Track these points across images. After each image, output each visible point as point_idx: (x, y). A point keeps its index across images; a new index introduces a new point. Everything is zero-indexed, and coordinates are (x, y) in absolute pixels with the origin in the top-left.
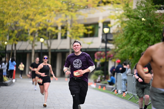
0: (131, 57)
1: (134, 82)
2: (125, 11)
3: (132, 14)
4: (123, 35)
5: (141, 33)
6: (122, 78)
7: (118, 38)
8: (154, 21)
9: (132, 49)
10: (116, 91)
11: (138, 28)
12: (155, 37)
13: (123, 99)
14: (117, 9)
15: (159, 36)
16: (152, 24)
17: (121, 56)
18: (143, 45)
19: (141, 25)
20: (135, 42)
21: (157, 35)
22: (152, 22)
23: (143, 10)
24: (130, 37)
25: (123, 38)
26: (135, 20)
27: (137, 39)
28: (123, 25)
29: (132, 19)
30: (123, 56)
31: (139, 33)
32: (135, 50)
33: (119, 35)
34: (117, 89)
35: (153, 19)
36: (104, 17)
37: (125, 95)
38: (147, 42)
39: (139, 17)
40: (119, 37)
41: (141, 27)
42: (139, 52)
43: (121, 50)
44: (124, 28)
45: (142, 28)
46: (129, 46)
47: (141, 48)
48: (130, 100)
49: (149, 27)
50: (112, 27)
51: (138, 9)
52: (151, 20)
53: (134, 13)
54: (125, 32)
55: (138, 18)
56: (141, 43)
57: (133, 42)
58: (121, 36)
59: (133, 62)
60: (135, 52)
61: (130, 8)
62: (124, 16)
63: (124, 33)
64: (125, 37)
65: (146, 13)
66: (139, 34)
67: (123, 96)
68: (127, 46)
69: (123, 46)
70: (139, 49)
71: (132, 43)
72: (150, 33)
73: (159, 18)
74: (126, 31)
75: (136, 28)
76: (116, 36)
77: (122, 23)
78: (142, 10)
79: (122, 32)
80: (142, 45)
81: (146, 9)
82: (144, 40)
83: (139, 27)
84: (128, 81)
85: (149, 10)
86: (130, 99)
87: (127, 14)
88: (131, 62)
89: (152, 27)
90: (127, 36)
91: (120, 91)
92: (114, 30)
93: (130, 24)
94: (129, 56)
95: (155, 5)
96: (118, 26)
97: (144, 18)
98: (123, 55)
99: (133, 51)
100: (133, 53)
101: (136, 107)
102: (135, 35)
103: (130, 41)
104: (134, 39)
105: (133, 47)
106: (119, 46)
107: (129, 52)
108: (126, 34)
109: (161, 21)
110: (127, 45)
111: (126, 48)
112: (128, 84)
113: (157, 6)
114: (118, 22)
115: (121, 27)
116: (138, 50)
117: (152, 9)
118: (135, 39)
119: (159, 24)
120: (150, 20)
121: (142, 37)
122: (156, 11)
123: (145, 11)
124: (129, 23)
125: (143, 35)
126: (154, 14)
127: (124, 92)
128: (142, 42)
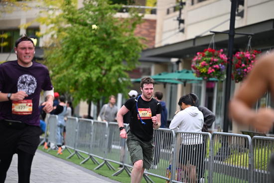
0: (74, 88)
1: (76, 130)
2: (65, 11)
3: (75, 17)
4: (60, 51)
5: (91, 48)
6: (57, 124)
7: (52, 56)
8: (112, 31)
9: (75, 75)
10: (46, 144)
11: (85, 40)
12: (113, 56)
13: (58, 157)
14: (51, 7)
15: (118, 56)
16: (109, 34)
17: (57, 86)
18: (94, 69)
19: (91, 36)
20: (81, 64)
21: (115, 53)
22: (109, 32)
23: (94, 11)
24: (73, 54)
25: (61, 56)
26: (81, 27)
27: (84, 59)
28: (62, 35)
29: (77, 25)
30: (61, 86)
31: (87, 48)
32: (81, 77)
33: (54, 51)
34: (49, 141)
35: (110, 28)
36: (28, 20)
37: (61, 150)
38: (99, 64)
39: (88, 22)
40: (55, 54)
41: (91, 39)
42: (86, 80)
43: (57, 76)
44: (63, 40)
45: (93, 41)
46: (71, 71)
47: (90, 74)
48: (69, 160)
49: (103, 39)
50: (42, 36)
51: (87, 9)
52: (108, 28)
53: (80, 15)
54: (64, 47)
55: (86, 25)
56: (89, 66)
57: (77, 63)
58: (57, 53)
59: (76, 97)
60: (81, 80)
61: (73, 7)
62: (62, 19)
63: (63, 49)
64: (64, 56)
65: (99, 17)
66: (87, 50)
67: (58, 153)
68: (67, 70)
69: (61, 69)
70: (87, 75)
71: (75, 66)
72: (104, 50)
73: (119, 27)
74: (67, 44)
75: (82, 40)
76: (49, 51)
77: (59, 31)
78: (92, 11)
79: (60, 46)
80: (92, 68)
81: (99, 10)
82: (95, 60)
83: (88, 39)
84: (66, 129)
85: (103, 11)
86: (70, 158)
87: (68, 17)
88: (74, 96)
89: (108, 40)
90: (67, 53)
91: (52, 145)
92: (45, 43)
93: (73, 33)
94: (71, 87)
95: (114, 3)
96: (52, 36)
97: (96, 25)
98: (59, 84)
99: (76, 78)
100: (77, 81)
101: (80, 170)
102: (80, 53)
103: (72, 62)
104: (79, 58)
105: (77, 72)
106: (54, 69)
107: (70, 80)
108: (65, 50)
109: (123, 31)
110: (67, 67)
111: (65, 73)
112: (67, 133)
113: (116, 5)
114: (53, 28)
115: (58, 37)
116: (85, 76)
117: (109, 10)
118: (81, 58)
119: (120, 36)
120: (105, 29)
121: (92, 55)
122: (115, 13)
123: (97, 13)
124: (71, 32)
125: (93, 53)
126: (112, 20)
127: (60, 146)
128: (93, 64)
